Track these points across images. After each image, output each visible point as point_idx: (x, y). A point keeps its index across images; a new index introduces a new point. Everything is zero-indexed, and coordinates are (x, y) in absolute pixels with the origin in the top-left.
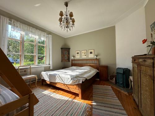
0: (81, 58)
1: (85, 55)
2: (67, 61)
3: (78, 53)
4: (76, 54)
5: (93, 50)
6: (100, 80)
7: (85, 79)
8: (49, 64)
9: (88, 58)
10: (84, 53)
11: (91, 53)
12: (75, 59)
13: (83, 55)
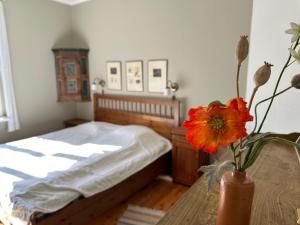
0: (124, 93)
1: (138, 82)
2: (79, 97)
3: (114, 71)
4: (110, 76)
5: (164, 63)
6: (174, 181)
7: (73, 196)
8: (5, 115)
9: (145, 94)
10: (133, 72)
11: (157, 73)
12: (107, 92)
13: (131, 82)
